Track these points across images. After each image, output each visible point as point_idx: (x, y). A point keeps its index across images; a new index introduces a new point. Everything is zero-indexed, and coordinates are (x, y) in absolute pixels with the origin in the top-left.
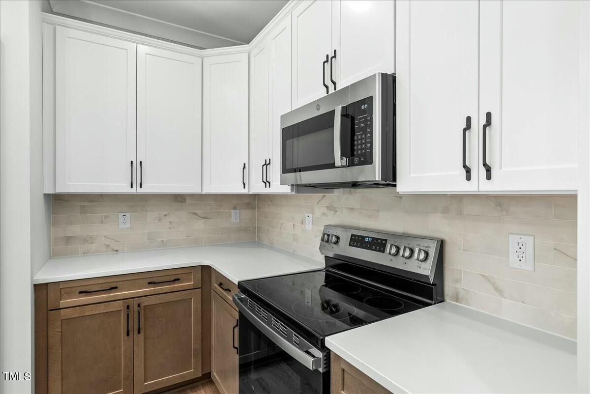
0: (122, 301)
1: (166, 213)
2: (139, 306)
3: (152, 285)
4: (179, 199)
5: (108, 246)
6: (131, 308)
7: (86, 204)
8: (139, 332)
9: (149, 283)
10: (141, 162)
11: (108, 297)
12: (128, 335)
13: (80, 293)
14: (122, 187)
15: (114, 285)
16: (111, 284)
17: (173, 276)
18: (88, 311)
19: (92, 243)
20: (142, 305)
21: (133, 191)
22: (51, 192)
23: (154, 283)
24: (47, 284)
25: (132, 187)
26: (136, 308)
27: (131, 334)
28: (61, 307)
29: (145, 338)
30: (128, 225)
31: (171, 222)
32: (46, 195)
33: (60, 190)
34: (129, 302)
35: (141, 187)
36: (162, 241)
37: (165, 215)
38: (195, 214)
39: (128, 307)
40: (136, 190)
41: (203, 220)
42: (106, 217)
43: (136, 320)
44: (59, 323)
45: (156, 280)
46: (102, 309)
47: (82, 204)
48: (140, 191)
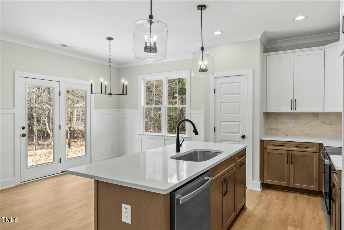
0: (285, 151)
1: (309, 121)
2: (292, 154)
3: (297, 147)
4: (316, 115)
5: (284, 133)
6: (289, 154)
7: (277, 116)
8: (292, 164)
9: (296, 146)
10: (295, 100)
11: (281, 148)
12: (288, 163)
13: (273, 145)
14: (288, 110)
15: (283, 145)
16: (282, 144)
17: (306, 145)
18: (275, 152)
19: (278, 131)
20: (293, 154)
21: (292, 111)
22: (265, 112)
23: (298, 147)
24: (264, 140)
25: (292, 110)
26: (291, 155)
27: (289, 163)
28: (267, 148)
29: (294, 167)
30: (292, 125)
31: (311, 125)
32: (264, 113)
33: (268, 111)
34: (288, 152)
35: (295, 110)
36: (307, 133)
37: (309, 122)
38: (324, 122)
39: (288, 153)
40: (294, 111)
41: (329, 125)
42: (284, 122)
43: (291, 159)
44: (267, 153)
45: (298, 146)
46: (279, 152)
47: (275, 116)
48: (295, 111)
